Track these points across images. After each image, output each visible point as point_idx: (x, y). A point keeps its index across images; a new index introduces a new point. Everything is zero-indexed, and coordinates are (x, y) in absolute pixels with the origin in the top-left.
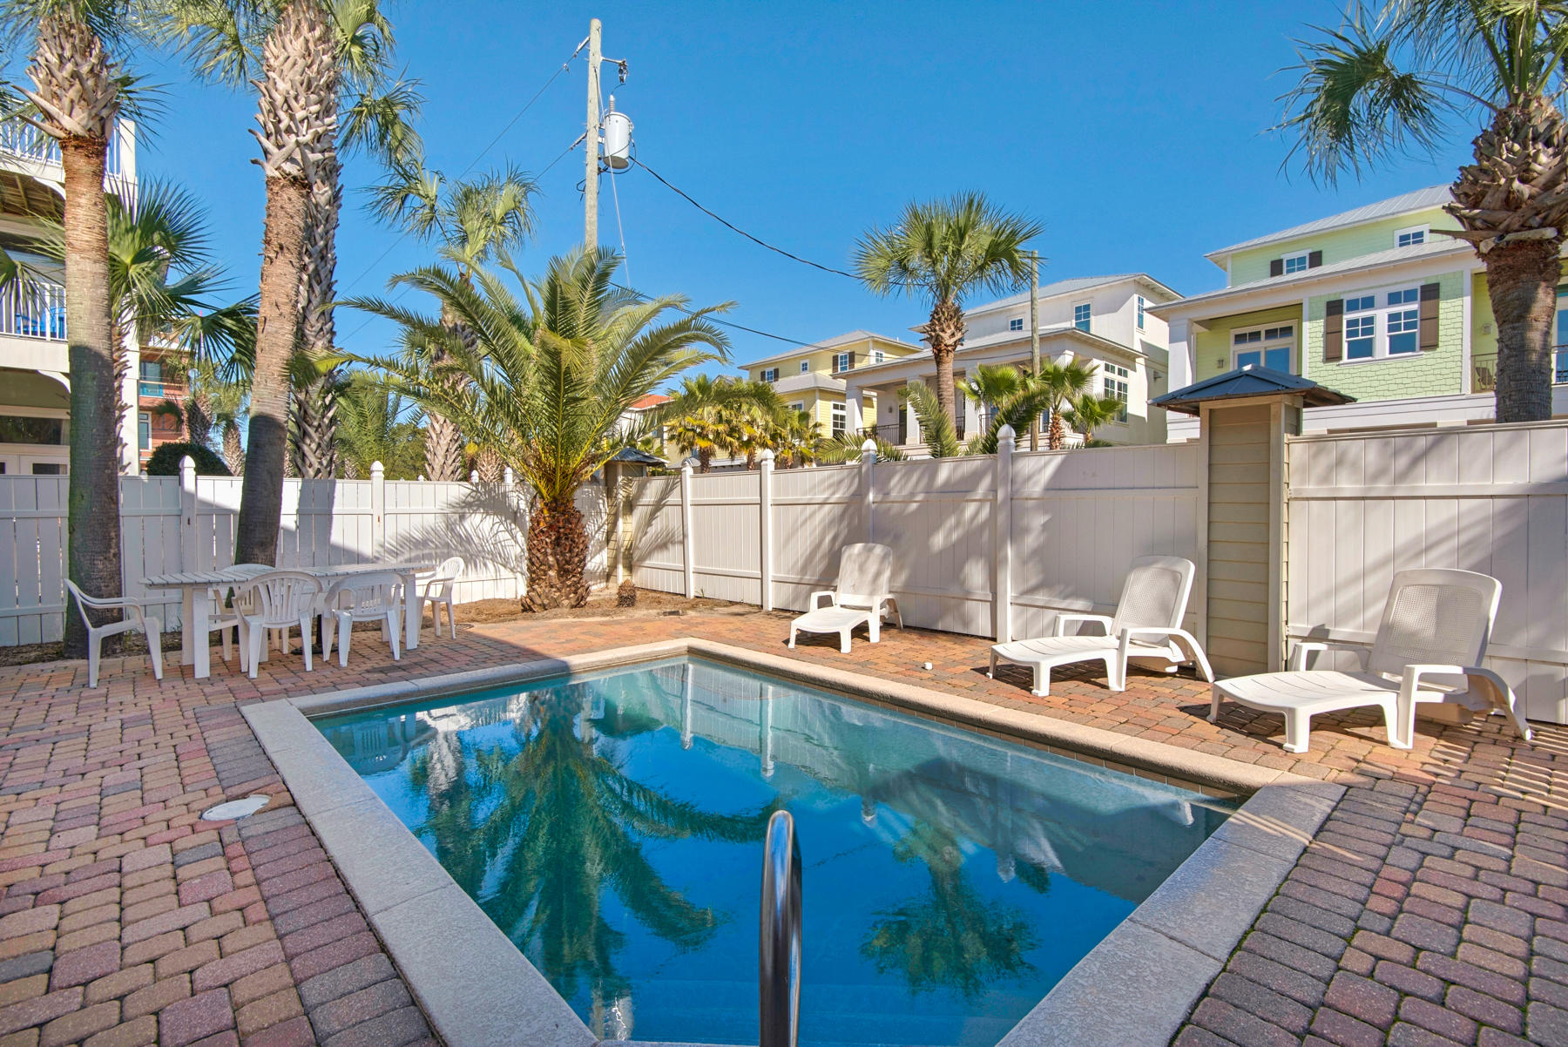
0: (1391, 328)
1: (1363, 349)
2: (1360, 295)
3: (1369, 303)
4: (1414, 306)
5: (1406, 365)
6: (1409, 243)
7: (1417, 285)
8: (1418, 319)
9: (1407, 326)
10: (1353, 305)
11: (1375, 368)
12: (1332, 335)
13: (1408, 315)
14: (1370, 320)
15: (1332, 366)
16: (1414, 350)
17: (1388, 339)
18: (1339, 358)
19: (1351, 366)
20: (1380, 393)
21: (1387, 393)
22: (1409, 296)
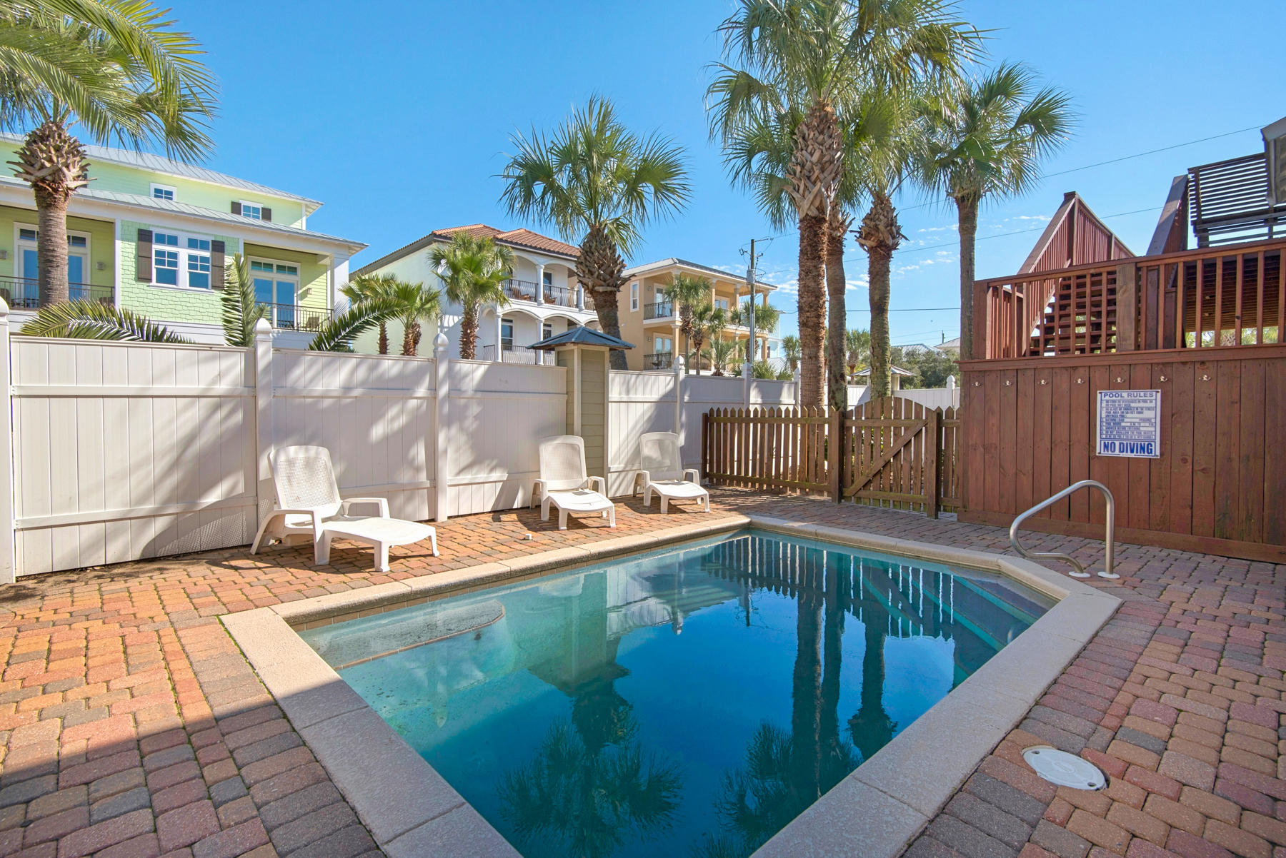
0: (191, 266)
1: (169, 277)
2: (167, 232)
3: (173, 241)
4: (207, 254)
5: (202, 297)
6: (162, 197)
7: (210, 239)
8: (210, 265)
9: (203, 268)
10: (161, 239)
11: (179, 295)
12: (142, 259)
13: (204, 259)
14: (174, 255)
15: (143, 285)
16: (207, 288)
17: (188, 274)
18: (150, 280)
19: (159, 289)
20: (184, 316)
21: (188, 317)
22: (203, 245)
